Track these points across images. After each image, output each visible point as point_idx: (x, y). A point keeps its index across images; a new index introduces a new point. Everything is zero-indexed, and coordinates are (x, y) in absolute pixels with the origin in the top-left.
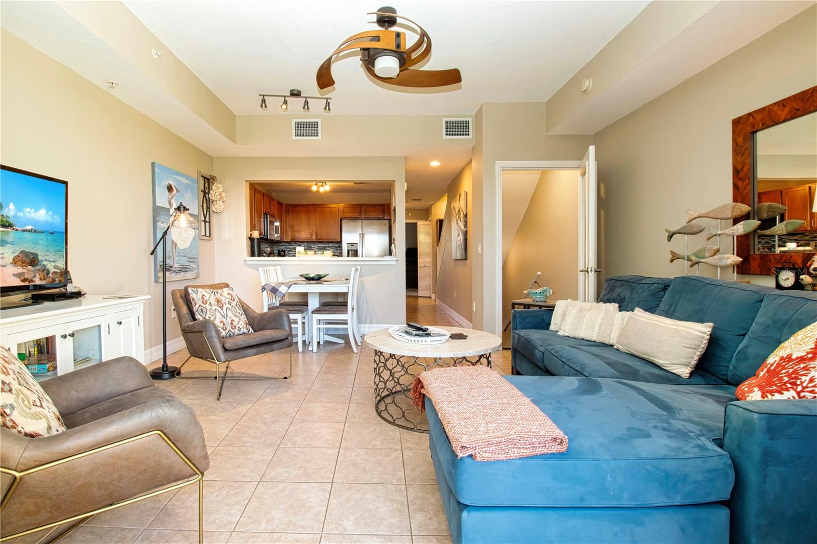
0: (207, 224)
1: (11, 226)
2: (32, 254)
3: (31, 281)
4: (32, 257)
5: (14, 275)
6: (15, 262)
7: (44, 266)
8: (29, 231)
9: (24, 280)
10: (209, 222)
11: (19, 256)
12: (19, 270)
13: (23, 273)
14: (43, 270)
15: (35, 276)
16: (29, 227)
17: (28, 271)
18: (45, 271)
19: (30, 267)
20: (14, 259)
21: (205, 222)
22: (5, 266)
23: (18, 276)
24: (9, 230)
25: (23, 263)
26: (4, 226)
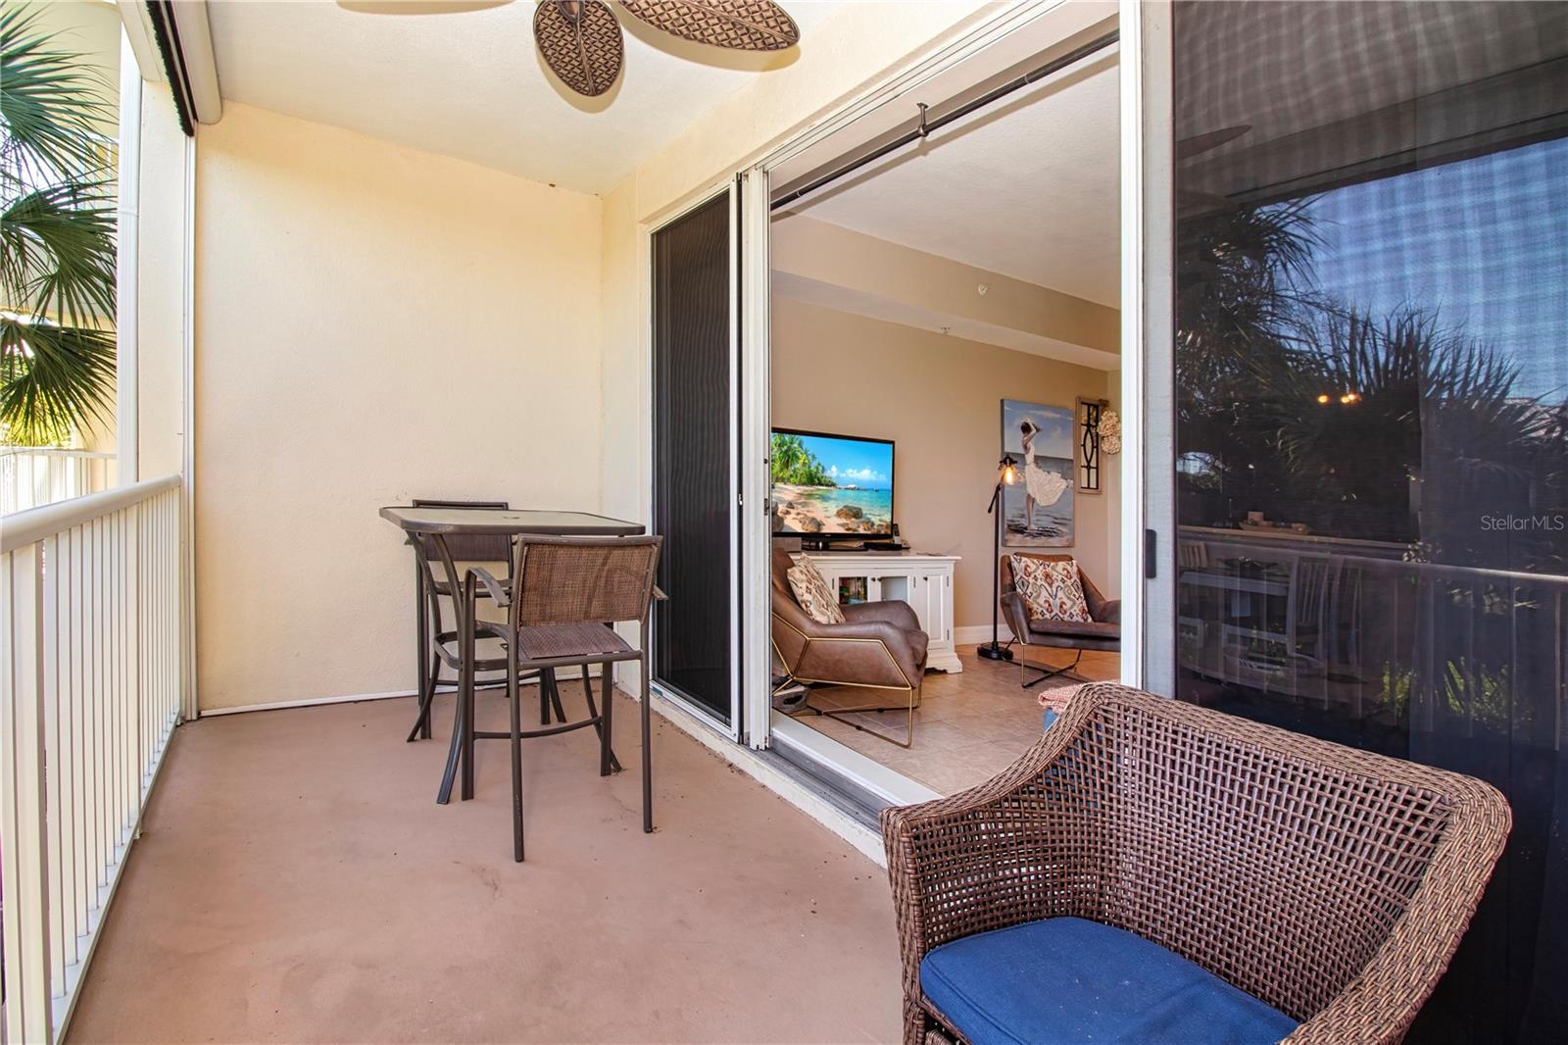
0: (1093, 472)
1: (833, 485)
2: (855, 508)
3: (855, 530)
4: (855, 510)
6: (839, 514)
7: (868, 519)
8: (852, 489)
9: (848, 529)
10: (1097, 468)
11: (842, 509)
12: (844, 521)
13: (847, 524)
14: (867, 523)
15: (859, 527)
16: (853, 486)
17: (853, 523)
18: (870, 524)
19: (853, 519)
20: (838, 512)
21: (1089, 467)
22: (829, 517)
23: (842, 525)
24: (832, 488)
25: (847, 516)
26: (827, 485)
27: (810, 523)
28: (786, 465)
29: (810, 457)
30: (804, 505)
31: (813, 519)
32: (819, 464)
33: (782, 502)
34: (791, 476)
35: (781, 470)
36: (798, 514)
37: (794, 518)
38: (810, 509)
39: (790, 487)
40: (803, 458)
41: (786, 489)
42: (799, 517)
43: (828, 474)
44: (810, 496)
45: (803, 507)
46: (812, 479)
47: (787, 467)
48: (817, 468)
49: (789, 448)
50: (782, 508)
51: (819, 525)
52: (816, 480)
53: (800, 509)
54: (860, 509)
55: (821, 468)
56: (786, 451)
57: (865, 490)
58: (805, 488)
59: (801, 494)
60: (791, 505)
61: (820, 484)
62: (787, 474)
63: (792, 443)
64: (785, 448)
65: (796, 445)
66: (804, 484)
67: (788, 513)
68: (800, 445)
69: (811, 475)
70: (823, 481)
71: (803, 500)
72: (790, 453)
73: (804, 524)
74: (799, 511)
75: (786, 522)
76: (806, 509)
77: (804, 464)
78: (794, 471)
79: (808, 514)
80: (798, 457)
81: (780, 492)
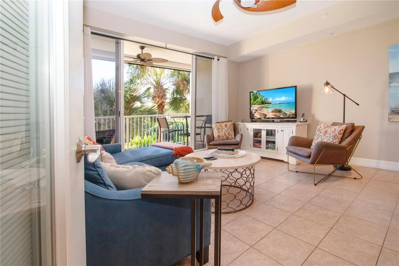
1: (270, 103)
2: (279, 109)
3: (279, 116)
4: (279, 110)
5: (272, 115)
6: (272, 112)
8: (278, 104)
9: (276, 116)
11: (274, 110)
12: (274, 114)
13: (276, 115)
14: (284, 114)
15: (280, 115)
16: (278, 103)
17: (278, 114)
18: (285, 114)
19: (278, 113)
20: (272, 111)
22: (269, 113)
23: (274, 115)
24: (270, 104)
25: (275, 112)
26: (268, 104)
27: (262, 115)
28: (255, 100)
29: (262, 97)
30: (260, 110)
31: (264, 114)
32: (265, 98)
33: (254, 110)
34: (256, 103)
35: (254, 102)
36: (258, 113)
37: (257, 114)
38: (262, 111)
39: (256, 106)
40: (260, 97)
41: (255, 106)
42: (259, 113)
43: (268, 100)
44: (262, 107)
45: (260, 111)
46: (263, 103)
47: (255, 101)
48: (265, 99)
49: (256, 96)
50: (253, 111)
51: (265, 115)
52: (264, 103)
53: (259, 111)
54: (281, 110)
55: (266, 99)
56: (255, 97)
57: (283, 103)
58: (261, 105)
59: (259, 107)
60: (256, 110)
61: (266, 104)
62: (255, 102)
63: (257, 94)
64: (255, 96)
65: (258, 94)
66: (261, 104)
67: (255, 112)
68: (259, 94)
69: (263, 102)
70: (267, 103)
71: (260, 109)
72: (256, 97)
73: (260, 115)
74: (259, 112)
75: (255, 115)
76: (261, 111)
77: (260, 99)
78: (257, 101)
79: (262, 113)
80: (258, 98)
81: (253, 107)
